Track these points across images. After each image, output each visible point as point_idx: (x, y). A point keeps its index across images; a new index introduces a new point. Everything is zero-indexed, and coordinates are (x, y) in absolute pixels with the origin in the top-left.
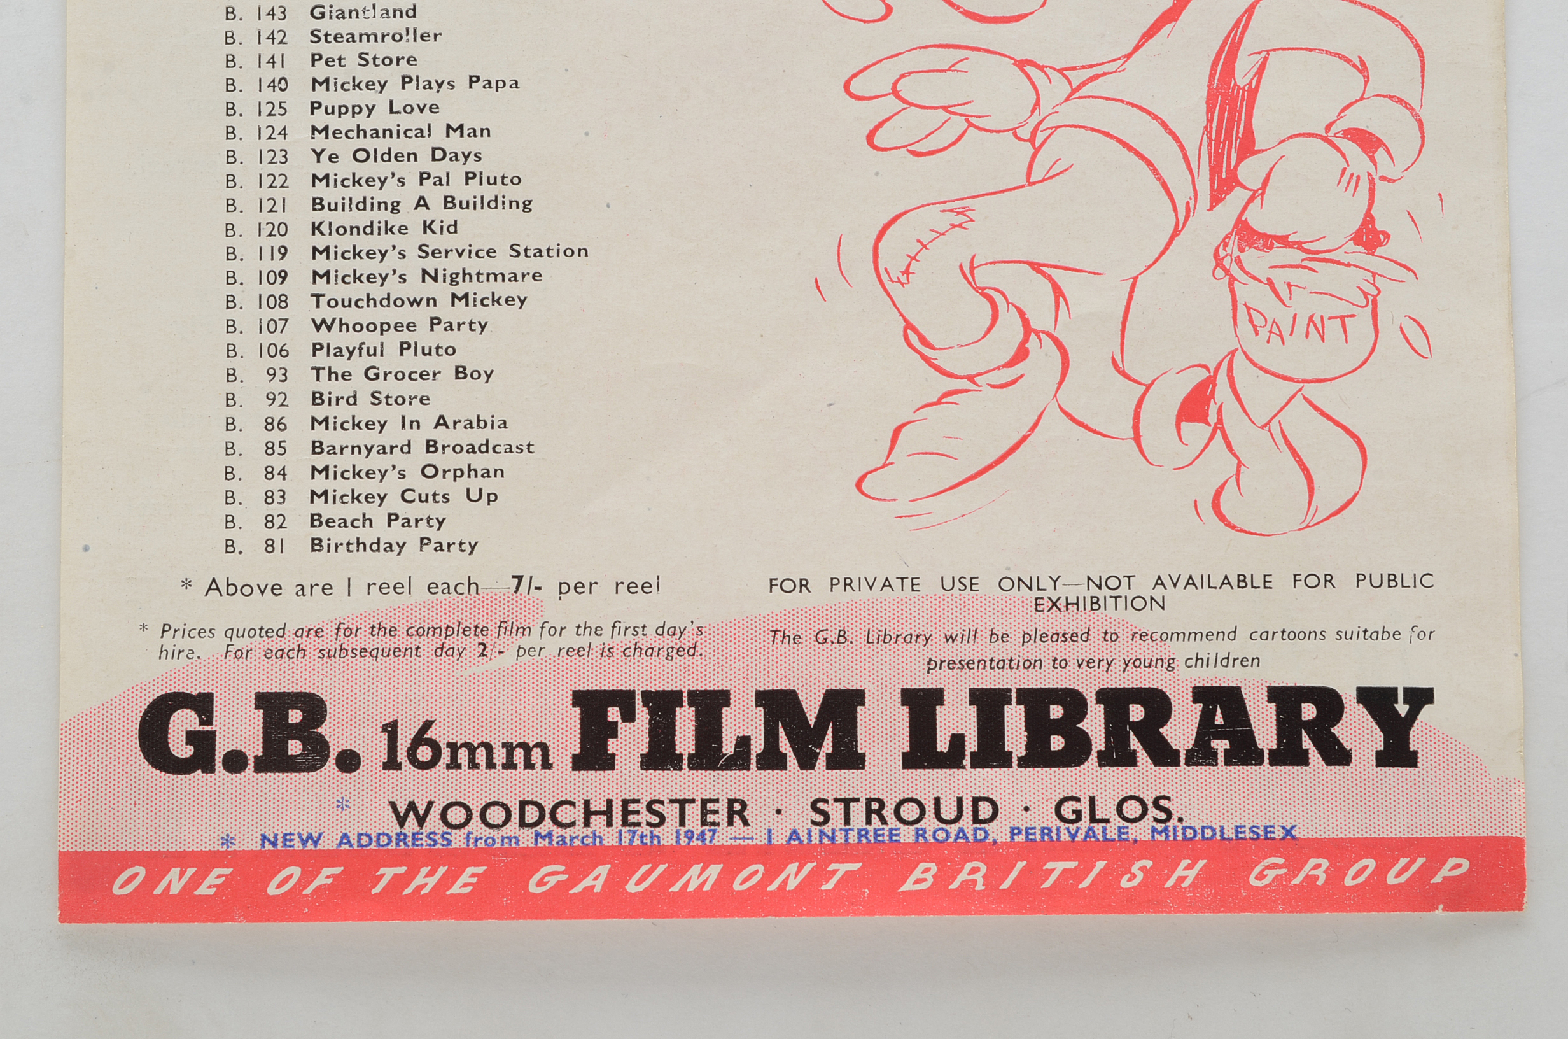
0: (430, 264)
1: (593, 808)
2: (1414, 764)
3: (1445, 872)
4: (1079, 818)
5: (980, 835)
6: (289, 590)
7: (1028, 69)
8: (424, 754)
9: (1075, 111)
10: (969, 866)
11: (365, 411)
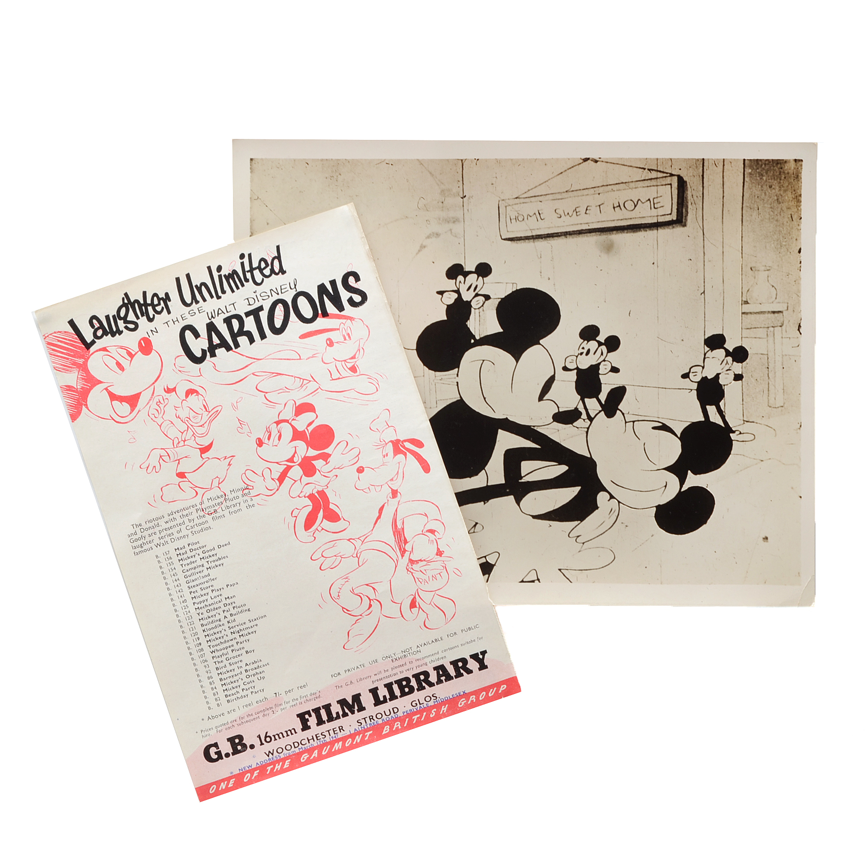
0: (232, 630)
1: (309, 739)
2: (487, 668)
3: (501, 689)
4: (417, 705)
5: (396, 716)
6: (226, 714)
7: (351, 540)
8: (268, 739)
9: (365, 546)
10: (396, 724)
11: (229, 668)
